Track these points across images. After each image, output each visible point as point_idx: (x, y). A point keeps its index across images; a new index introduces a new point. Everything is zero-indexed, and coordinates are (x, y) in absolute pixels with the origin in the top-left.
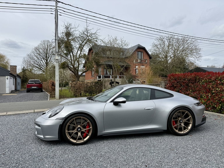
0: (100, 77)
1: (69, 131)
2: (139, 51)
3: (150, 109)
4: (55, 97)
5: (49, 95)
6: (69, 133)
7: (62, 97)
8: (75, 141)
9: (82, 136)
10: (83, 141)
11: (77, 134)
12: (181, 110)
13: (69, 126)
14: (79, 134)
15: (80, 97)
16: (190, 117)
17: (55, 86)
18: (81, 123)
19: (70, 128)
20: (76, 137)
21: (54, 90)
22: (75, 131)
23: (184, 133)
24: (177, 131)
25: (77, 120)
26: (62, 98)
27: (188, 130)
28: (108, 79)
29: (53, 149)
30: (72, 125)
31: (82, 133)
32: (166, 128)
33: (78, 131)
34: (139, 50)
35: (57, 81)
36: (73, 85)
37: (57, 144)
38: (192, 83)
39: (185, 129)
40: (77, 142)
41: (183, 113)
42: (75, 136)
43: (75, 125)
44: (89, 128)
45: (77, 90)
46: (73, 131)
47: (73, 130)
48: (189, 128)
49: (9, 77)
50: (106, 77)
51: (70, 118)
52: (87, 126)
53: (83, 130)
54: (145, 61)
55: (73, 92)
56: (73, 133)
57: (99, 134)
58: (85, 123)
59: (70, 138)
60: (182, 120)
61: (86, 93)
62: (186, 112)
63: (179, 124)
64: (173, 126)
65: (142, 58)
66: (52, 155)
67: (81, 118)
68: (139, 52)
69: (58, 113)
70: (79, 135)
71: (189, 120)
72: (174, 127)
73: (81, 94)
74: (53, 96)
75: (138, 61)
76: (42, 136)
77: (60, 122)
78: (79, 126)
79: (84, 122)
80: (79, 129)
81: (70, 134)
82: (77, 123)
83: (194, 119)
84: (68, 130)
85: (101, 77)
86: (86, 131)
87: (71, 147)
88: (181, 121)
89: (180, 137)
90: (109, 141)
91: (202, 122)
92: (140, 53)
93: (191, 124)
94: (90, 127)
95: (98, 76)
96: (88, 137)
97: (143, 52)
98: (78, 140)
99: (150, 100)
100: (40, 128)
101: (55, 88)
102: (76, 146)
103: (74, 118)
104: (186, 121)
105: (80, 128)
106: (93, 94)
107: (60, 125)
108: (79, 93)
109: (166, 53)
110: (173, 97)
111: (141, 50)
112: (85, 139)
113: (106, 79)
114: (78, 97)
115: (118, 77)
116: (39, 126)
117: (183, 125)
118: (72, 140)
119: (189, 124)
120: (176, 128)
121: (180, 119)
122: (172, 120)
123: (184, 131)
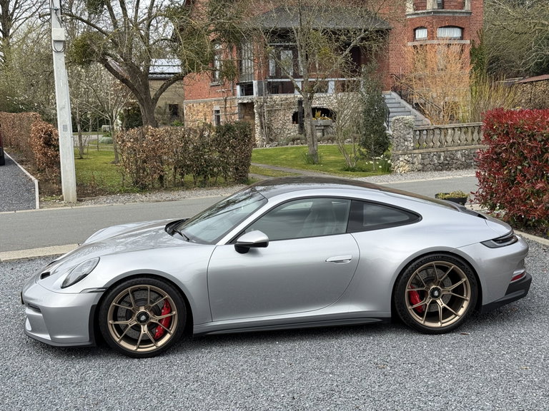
0: (248, 89)
1: (117, 323)
3: (341, 261)
4: (60, 191)
5: (36, 182)
6: (117, 327)
7: (86, 191)
8: (133, 348)
9: (153, 335)
10: (155, 347)
11: (137, 328)
12: (433, 263)
13: (116, 309)
14: (144, 329)
15: (159, 190)
16: (465, 282)
17: (57, 148)
18: (146, 300)
19: (119, 314)
20: (135, 337)
21: (55, 162)
22: (132, 322)
23: (443, 325)
24: (421, 320)
25: (136, 293)
26: (88, 195)
27: (457, 318)
28: (284, 96)
29: (77, 367)
30: (124, 307)
31: (152, 326)
32: (387, 313)
33: (141, 322)
35: (65, 128)
36: (129, 144)
37: (86, 356)
39: (446, 314)
40: (139, 350)
42: (133, 334)
43: (131, 305)
44: (169, 315)
45: (145, 162)
46: (128, 322)
47: (127, 320)
48: (461, 312)
50: (274, 89)
51: (118, 287)
52: (163, 308)
53: (155, 319)
55: (131, 172)
56: (127, 326)
57: (197, 329)
58: (160, 302)
59: (120, 340)
60: (438, 290)
61: (182, 175)
62: (451, 266)
63: (428, 301)
64: (409, 307)
66: (76, 379)
67: (146, 289)
69: (85, 276)
70: (142, 332)
71: (460, 290)
72: (414, 309)
73: (161, 178)
74: (51, 188)
75: (425, 7)
76: (47, 337)
77: (93, 299)
78: (142, 309)
79: (156, 299)
80: (143, 318)
81: (119, 329)
82: (136, 301)
83: (476, 288)
84: (115, 318)
85: (255, 90)
86: (160, 321)
87: (123, 363)
88: (436, 293)
89: (429, 337)
90: (226, 349)
91: (506, 294)
93: (467, 300)
94: (171, 312)
95: (241, 85)
96: (168, 337)
98: (140, 344)
99: (346, 233)
100: (41, 315)
101: (57, 156)
102: (136, 360)
103: (129, 289)
104: (452, 291)
105: (144, 314)
106: (212, 175)
107: (92, 306)
108: (156, 176)
110: (418, 221)
112: (160, 343)
113: (275, 97)
114: (154, 189)
115: (332, 85)
116: (37, 309)
117: (441, 303)
118: (124, 344)
119: (462, 301)
120: (419, 312)
121: (434, 286)
122: (407, 290)
123: (443, 321)
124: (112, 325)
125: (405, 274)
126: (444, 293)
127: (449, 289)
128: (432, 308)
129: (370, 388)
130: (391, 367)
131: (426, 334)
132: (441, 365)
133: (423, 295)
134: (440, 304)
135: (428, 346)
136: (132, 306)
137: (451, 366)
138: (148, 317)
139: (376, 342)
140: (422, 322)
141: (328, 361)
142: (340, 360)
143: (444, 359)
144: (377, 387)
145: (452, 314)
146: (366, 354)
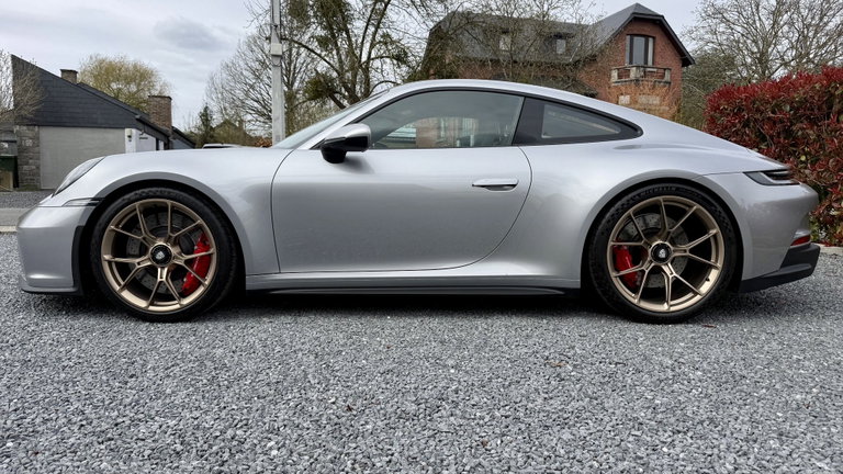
1: (117, 259)
2: (635, 32)
3: (499, 187)
6: (120, 267)
8: (141, 303)
9: (178, 287)
10: (178, 306)
11: (152, 271)
12: (660, 198)
14: (163, 274)
16: (715, 236)
20: (147, 285)
22: (143, 261)
23: (672, 309)
24: (633, 298)
27: (698, 297)
30: (129, 234)
31: (177, 273)
32: (575, 281)
33: (158, 262)
34: (636, 29)
38: (808, 118)
39: (679, 290)
40: (151, 308)
41: (675, 212)
44: (205, 253)
46: (136, 261)
47: (135, 258)
48: (705, 288)
49: (134, 131)
51: (119, 200)
52: (197, 244)
53: (180, 260)
54: (663, 76)
56: (134, 266)
57: (251, 283)
59: (122, 289)
60: (667, 248)
62: (691, 207)
63: (647, 267)
64: (613, 274)
65: (650, 63)
67: (164, 207)
68: (636, 38)
70: (158, 278)
71: (705, 250)
72: (622, 278)
75: (628, 76)
77: (78, 216)
78: (160, 242)
79: (180, 225)
80: (160, 255)
81: (122, 270)
83: (734, 248)
84: (116, 252)
86: (190, 264)
88: (662, 254)
89: (648, 327)
91: (782, 267)
92: (639, 42)
93: (716, 268)
94: (206, 249)
96: (200, 290)
97: (654, 38)
98: (155, 299)
99: (512, 145)
103: (137, 204)
104: (688, 254)
105: (164, 249)
107: (78, 228)
109: (764, 39)
110: (635, 136)
111: (647, 30)
112: (188, 300)
117: (670, 271)
118: (128, 296)
119: (708, 268)
120: (631, 282)
121: (659, 242)
122: (611, 243)
123: (672, 303)
124: (110, 263)
125: (608, 215)
126: (677, 254)
127: (685, 249)
128: (651, 281)
129: (525, 402)
130: (575, 366)
131: (641, 322)
132: (677, 370)
133: (638, 255)
134: (668, 272)
135: (647, 339)
136: (141, 234)
137: (699, 373)
138: (168, 255)
139: (551, 327)
140: (635, 301)
141: (458, 348)
142: (478, 349)
143: (682, 360)
144: (540, 401)
145: (689, 290)
146: (530, 342)
